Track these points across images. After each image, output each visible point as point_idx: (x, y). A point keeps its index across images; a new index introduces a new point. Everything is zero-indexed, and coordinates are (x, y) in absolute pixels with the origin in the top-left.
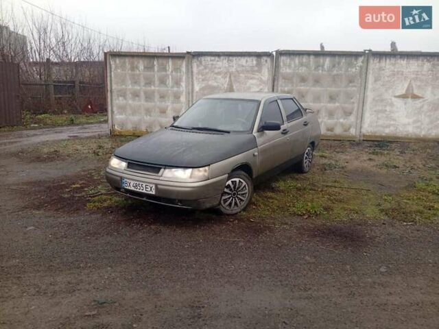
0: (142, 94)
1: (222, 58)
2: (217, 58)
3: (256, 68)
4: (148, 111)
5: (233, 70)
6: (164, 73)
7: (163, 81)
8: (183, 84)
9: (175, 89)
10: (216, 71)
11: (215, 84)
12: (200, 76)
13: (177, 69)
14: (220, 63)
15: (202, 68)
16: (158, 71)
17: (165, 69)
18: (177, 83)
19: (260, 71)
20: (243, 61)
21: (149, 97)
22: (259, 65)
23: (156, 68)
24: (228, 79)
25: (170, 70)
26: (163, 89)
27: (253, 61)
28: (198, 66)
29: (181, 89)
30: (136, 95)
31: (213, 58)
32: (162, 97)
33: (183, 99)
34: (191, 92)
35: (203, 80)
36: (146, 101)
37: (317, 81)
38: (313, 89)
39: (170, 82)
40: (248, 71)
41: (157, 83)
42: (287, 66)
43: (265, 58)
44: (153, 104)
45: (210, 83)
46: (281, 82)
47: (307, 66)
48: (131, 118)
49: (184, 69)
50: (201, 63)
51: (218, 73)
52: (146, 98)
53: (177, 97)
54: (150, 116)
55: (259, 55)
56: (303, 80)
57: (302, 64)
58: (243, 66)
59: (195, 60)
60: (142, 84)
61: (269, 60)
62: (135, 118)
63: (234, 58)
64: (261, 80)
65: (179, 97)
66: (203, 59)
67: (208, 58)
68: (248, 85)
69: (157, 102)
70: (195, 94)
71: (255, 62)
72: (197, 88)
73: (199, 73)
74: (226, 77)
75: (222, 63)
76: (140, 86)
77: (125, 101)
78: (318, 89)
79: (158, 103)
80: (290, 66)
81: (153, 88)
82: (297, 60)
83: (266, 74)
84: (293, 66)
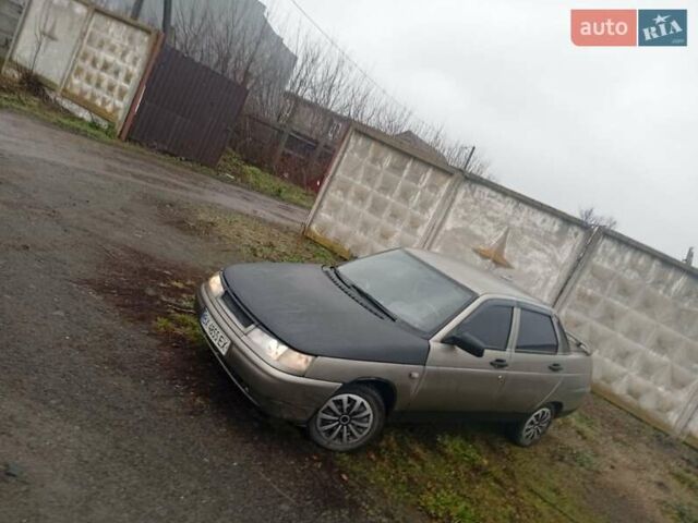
0: (370, 199)
1: (507, 199)
2: (500, 196)
3: (554, 238)
4: (366, 227)
5: (516, 223)
6: (413, 184)
7: (405, 196)
8: (432, 211)
9: (417, 213)
10: (490, 214)
11: (478, 232)
12: (462, 211)
13: (433, 187)
14: (501, 206)
15: (471, 200)
16: (406, 178)
17: (417, 180)
18: (424, 206)
19: (558, 244)
20: (538, 218)
21: (376, 208)
22: (562, 234)
23: (405, 173)
24: (502, 233)
25: (424, 184)
26: (401, 205)
27: (554, 225)
28: (466, 196)
29: (426, 216)
30: (361, 197)
31: (494, 194)
32: (395, 216)
33: (421, 231)
34: (436, 228)
35: (464, 218)
36: (371, 211)
37: (647, 305)
38: (636, 314)
39: (415, 199)
40: (538, 236)
41: (397, 192)
42: (606, 257)
43: (576, 229)
44: (377, 219)
45: (472, 227)
46: (586, 276)
47: (643, 273)
48: (340, 224)
49: (443, 191)
50: (473, 192)
51: (492, 219)
52: (373, 206)
53: (414, 224)
54: (365, 233)
55: (567, 220)
56: (625, 291)
57: (633, 266)
58: (535, 225)
59: (467, 185)
60: (377, 186)
61: (581, 234)
62: (344, 228)
63: (526, 208)
64: (554, 259)
65: (417, 227)
66: (478, 188)
67: (487, 191)
68: (530, 256)
69: (383, 220)
70: (442, 232)
71: (556, 228)
72: (449, 225)
73: (463, 205)
74: (499, 229)
75: (504, 208)
76: (372, 187)
77: (342, 199)
78: (643, 317)
79: (384, 222)
80: (612, 259)
81: (388, 197)
82: (628, 256)
83: (567, 253)
84: (617, 261)
